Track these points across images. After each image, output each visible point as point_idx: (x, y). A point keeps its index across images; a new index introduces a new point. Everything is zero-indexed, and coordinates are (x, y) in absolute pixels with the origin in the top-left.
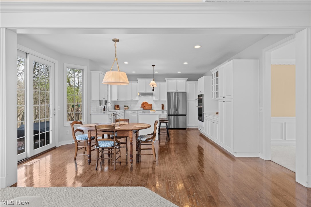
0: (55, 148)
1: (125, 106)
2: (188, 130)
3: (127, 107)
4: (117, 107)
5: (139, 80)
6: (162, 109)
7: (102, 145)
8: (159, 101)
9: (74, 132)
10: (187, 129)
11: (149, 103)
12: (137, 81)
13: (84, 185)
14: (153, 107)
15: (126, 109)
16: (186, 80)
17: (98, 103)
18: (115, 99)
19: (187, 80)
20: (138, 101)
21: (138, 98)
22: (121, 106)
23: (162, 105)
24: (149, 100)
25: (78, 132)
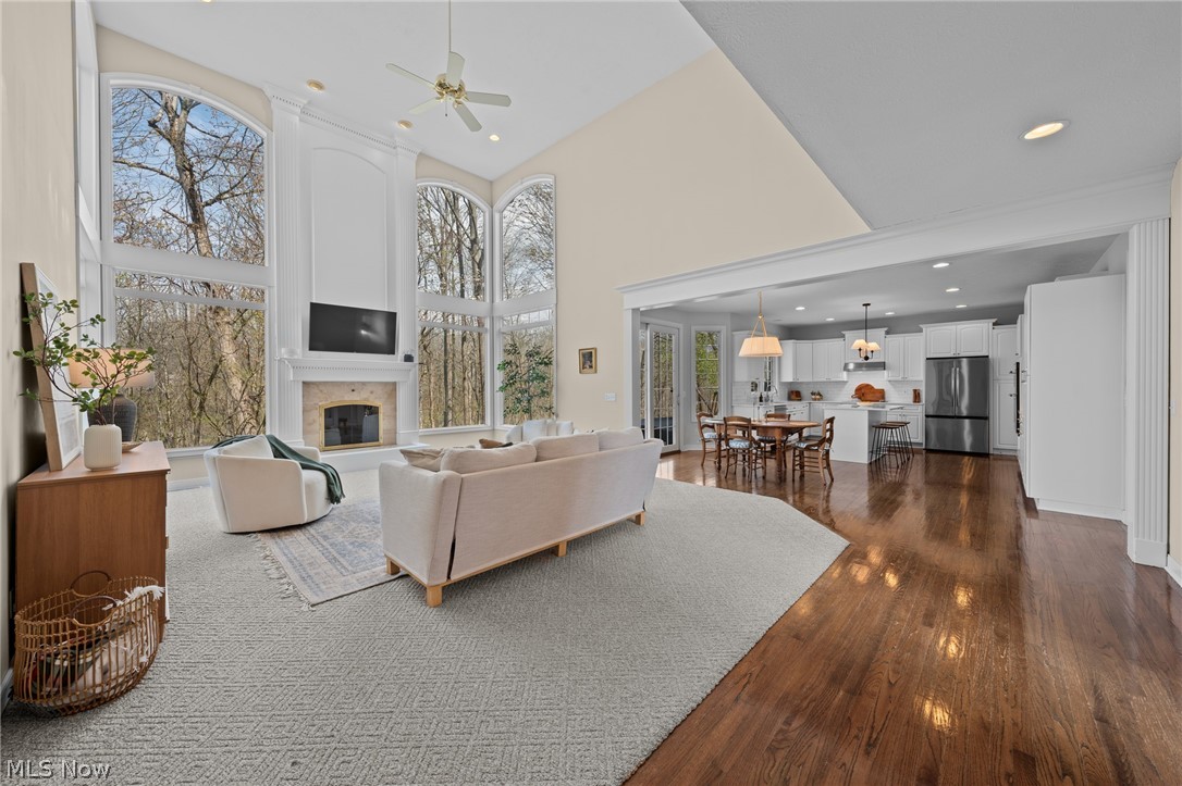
0: (678, 452)
1: (813, 394)
2: (994, 459)
3: (818, 396)
4: (795, 395)
5: (848, 334)
6: (915, 402)
7: (733, 444)
8: (904, 381)
9: (702, 428)
10: (991, 457)
11: (876, 387)
12: (843, 336)
13: (719, 485)
14: (886, 396)
15: (815, 399)
16: (991, 324)
17: (749, 387)
18: (788, 377)
19: (994, 324)
20: (846, 382)
21: (844, 376)
22: (805, 393)
23: (915, 391)
24: (877, 380)
25: (706, 428)
